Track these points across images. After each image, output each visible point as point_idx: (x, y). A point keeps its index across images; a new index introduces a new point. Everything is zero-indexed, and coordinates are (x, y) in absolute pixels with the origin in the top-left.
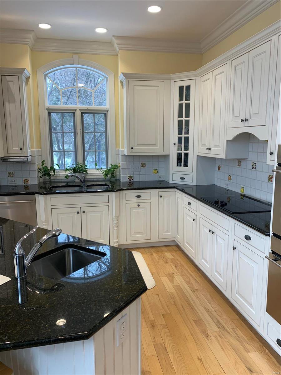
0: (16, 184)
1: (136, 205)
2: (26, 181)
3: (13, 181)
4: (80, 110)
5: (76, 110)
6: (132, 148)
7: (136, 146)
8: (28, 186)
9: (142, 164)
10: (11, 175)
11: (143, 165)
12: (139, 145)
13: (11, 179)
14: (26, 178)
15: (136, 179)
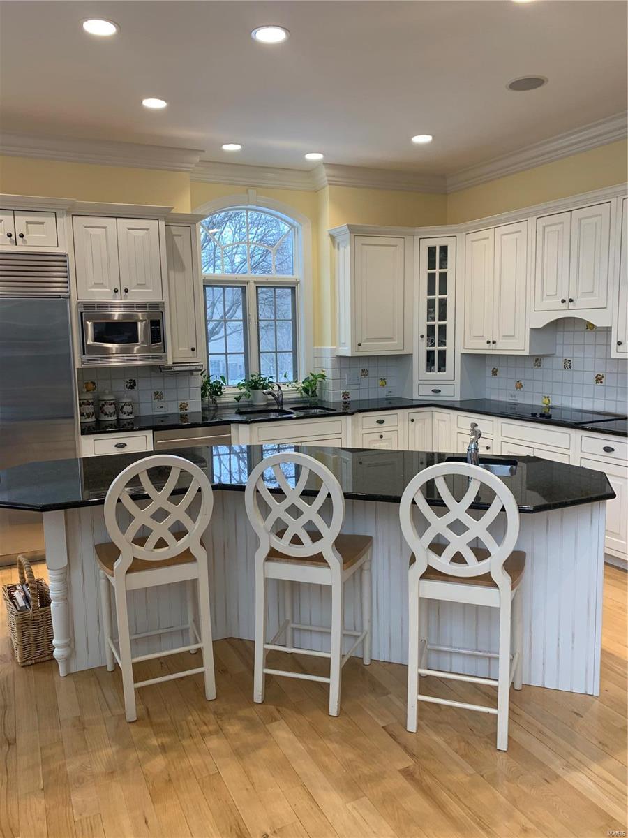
0: (167, 413)
1: (377, 436)
2: (183, 407)
3: (162, 407)
4: (255, 282)
5: (247, 282)
6: (360, 345)
7: (365, 342)
8: (186, 415)
9: (363, 371)
10: (158, 396)
11: (365, 373)
12: (369, 340)
13: (158, 403)
14: (183, 402)
15: (354, 397)
